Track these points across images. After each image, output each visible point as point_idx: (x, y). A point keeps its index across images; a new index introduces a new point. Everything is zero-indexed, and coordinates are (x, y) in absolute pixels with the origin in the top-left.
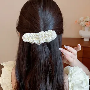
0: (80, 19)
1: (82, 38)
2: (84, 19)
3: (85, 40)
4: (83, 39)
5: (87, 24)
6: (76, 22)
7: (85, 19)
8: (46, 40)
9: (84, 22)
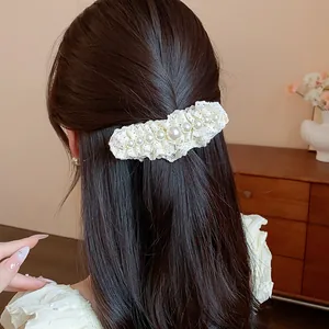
0: (306, 79)
1: (311, 149)
2: (321, 81)
3: (320, 157)
4: (315, 152)
6: (291, 88)
7: (324, 78)
8: (198, 139)
9: (320, 89)
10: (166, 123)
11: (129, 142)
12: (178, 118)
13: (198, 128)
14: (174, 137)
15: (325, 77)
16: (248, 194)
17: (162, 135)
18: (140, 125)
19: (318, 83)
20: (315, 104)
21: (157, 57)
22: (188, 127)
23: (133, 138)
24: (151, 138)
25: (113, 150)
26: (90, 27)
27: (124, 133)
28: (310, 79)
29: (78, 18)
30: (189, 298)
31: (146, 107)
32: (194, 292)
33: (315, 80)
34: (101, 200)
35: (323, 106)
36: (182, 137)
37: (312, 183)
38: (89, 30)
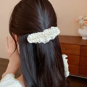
0: (79, 18)
1: (81, 36)
2: (83, 18)
4: (82, 37)
5: (86, 23)
6: (75, 20)
8: (52, 37)
9: (83, 20)
10: (43, 33)
11: (33, 38)
12: (46, 31)
13: (52, 34)
14: (45, 37)
15: (84, 17)
16: (64, 48)
17: (42, 36)
18: (36, 33)
19: (82, 19)
20: (82, 24)
21: (40, 15)
22: (49, 34)
23: (34, 37)
24: (39, 37)
25: (28, 40)
26: (21, 6)
27: (31, 36)
28: (80, 18)
29: (18, 4)
30: (50, 80)
31: (37, 28)
32: (51, 79)
33: (82, 18)
34: (25, 54)
35: (84, 25)
36: (48, 37)
37: (81, 45)
38: (21, 7)
